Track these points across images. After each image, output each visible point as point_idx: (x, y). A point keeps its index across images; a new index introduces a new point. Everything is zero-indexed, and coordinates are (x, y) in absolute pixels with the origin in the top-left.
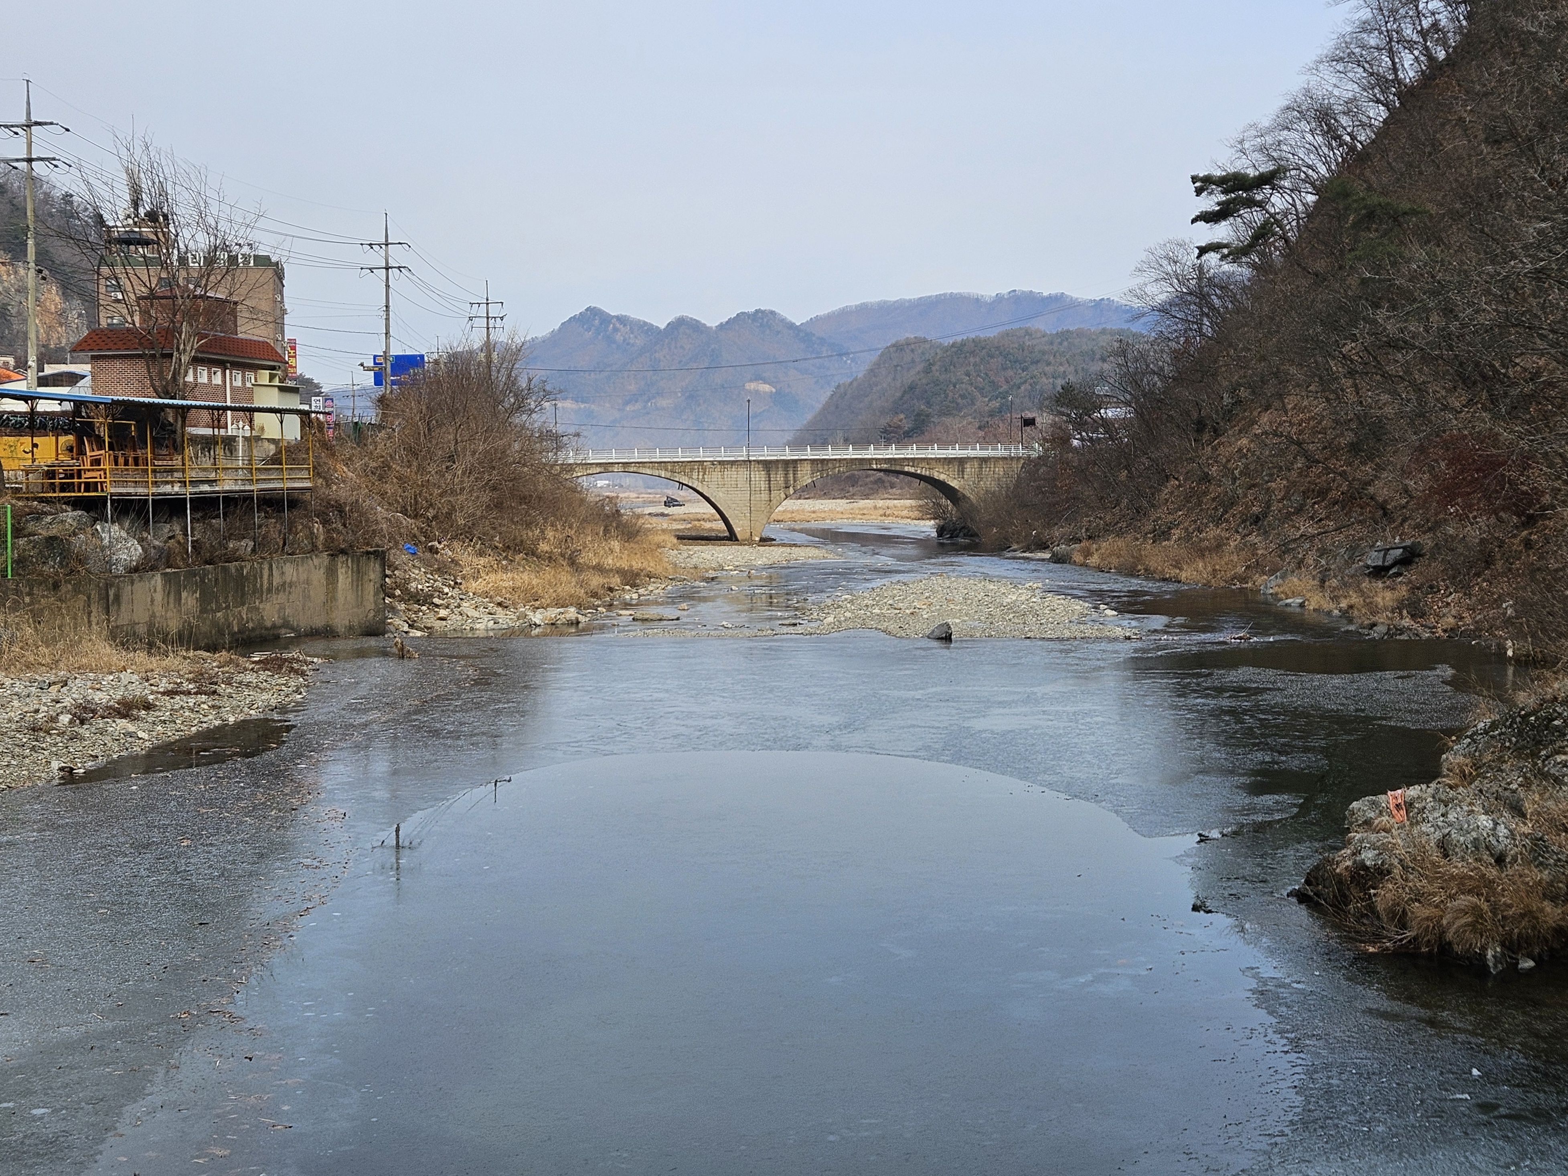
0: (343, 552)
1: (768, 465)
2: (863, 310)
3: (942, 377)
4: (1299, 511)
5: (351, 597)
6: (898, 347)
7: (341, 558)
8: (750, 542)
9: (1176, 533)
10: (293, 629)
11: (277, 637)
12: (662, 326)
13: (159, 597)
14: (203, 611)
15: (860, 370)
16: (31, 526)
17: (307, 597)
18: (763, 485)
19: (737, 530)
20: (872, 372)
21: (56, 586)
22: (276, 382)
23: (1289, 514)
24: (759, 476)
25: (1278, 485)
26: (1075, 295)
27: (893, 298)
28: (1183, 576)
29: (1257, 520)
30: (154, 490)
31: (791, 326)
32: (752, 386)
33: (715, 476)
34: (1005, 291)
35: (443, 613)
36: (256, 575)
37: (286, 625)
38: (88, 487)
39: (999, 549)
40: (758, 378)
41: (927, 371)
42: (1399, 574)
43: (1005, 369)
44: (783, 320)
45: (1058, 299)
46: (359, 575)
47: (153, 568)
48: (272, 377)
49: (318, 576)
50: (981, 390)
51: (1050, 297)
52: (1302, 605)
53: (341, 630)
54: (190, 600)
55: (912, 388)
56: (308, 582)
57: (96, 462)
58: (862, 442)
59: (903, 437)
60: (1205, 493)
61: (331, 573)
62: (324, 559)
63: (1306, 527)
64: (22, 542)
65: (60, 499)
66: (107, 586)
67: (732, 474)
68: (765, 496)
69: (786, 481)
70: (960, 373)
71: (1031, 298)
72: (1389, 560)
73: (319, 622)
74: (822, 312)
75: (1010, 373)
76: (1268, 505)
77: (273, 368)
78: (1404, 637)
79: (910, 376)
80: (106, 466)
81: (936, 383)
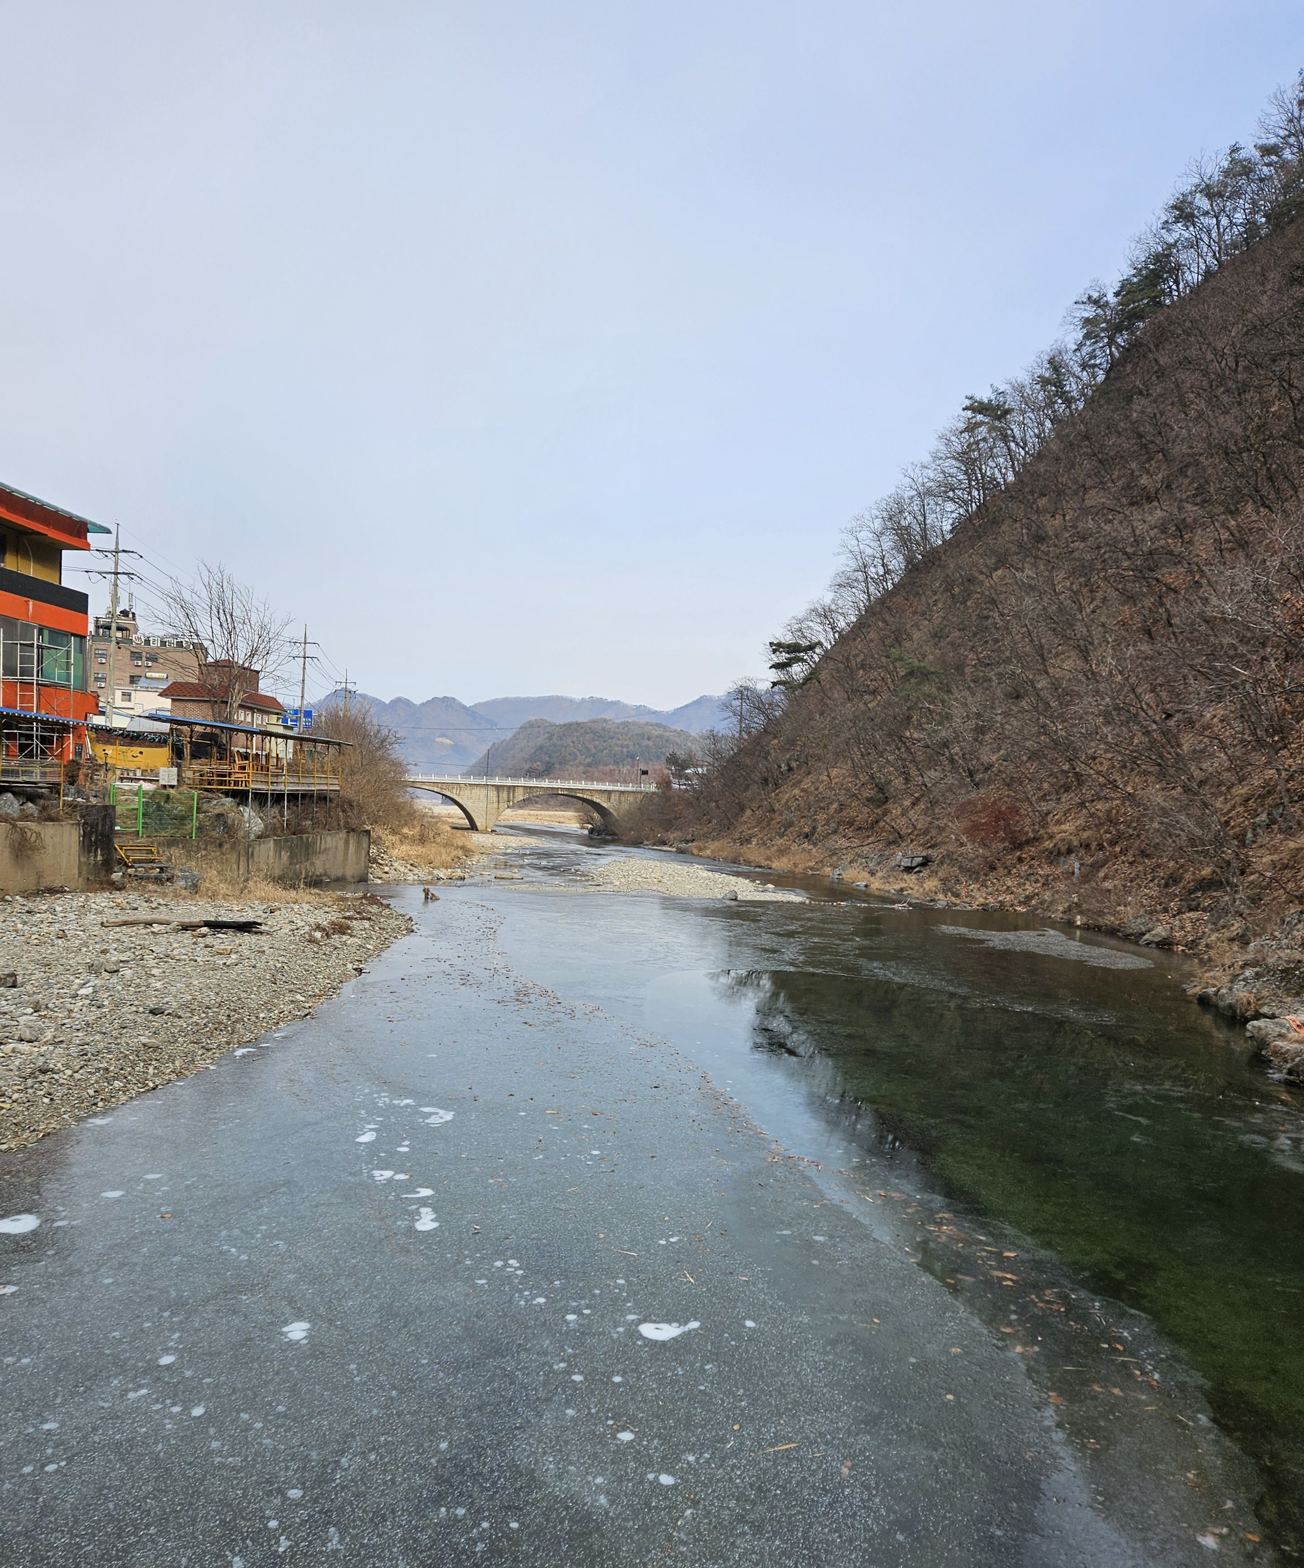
0: (353, 830)
1: (498, 788)
2: (506, 701)
3: (559, 742)
4: (835, 832)
5: (354, 858)
6: (531, 725)
7: (352, 834)
8: (486, 832)
9: (754, 841)
10: (329, 877)
11: (321, 881)
12: (387, 702)
13: (271, 853)
14: (291, 864)
15: (509, 735)
16: (205, 807)
17: (335, 857)
18: (495, 799)
19: (478, 824)
20: (515, 737)
21: (221, 845)
22: (280, 722)
23: (828, 834)
24: (493, 794)
25: (821, 817)
26: (626, 702)
27: (523, 695)
28: (774, 865)
29: (807, 836)
30: (271, 787)
31: (464, 707)
32: (440, 740)
33: (467, 792)
34: (587, 697)
35: (386, 869)
36: (314, 843)
37: (326, 874)
38: (236, 783)
39: (637, 843)
40: (443, 735)
41: (550, 738)
42: (920, 872)
43: (594, 740)
44: (460, 704)
45: (617, 703)
46: (359, 843)
47: (268, 836)
48: (278, 719)
49: (341, 844)
50: (580, 751)
51: (612, 702)
52: (866, 886)
53: (349, 878)
54: (285, 855)
55: (541, 748)
56: (336, 848)
57: (243, 768)
58: (515, 776)
59: (539, 775)
60: (772, 819)
61: (347, 842)
62: (343, 834)
63: (843, 843)
64: (201, 816)
65: (219, 790)
66: (249, 846)
67: (476, 791)
68: (495, 805)
69: (509, 797)
70: (569, 741)
71: (601, 701)
72: (914, 864)
73: (340, 873)
74: (483, 700)
75: (597, 743)
76: (814, 828)
77: (277, 714)
78: (958, 908)
79: (541, 740)
80: (249, 770)
81: (555, 746)
